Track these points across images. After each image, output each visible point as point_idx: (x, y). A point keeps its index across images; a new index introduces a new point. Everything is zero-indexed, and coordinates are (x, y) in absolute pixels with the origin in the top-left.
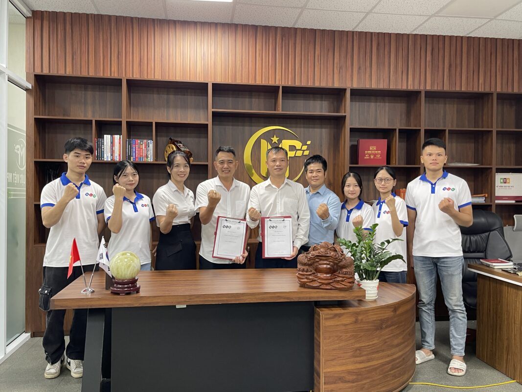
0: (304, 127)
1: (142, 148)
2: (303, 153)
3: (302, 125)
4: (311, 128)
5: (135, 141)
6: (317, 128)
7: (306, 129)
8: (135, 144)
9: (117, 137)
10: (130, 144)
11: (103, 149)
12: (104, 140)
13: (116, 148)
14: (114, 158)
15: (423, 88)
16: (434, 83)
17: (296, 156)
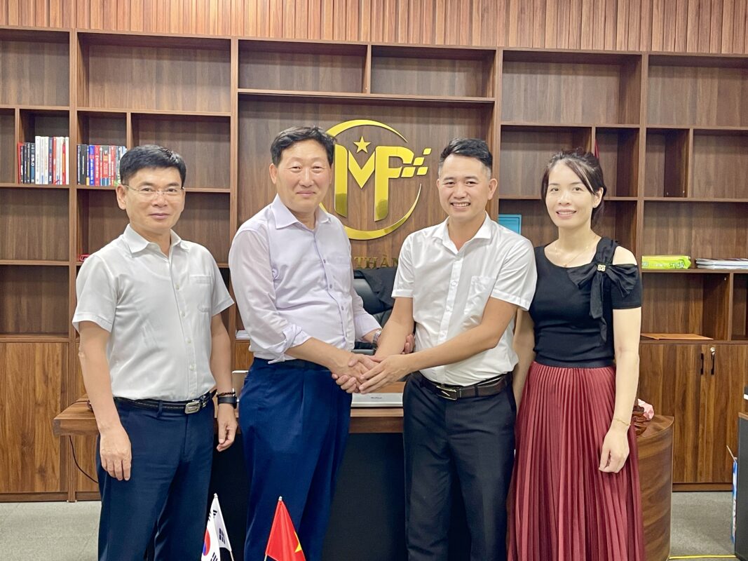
0: (418, 122)
1: (107, 162)
2: (416, 171)
3: (415, 119)
4: (432, 123)
5: (94, 148)
6: (444, 123)
7: (422, 126)
8: (94, 154)
9: (59, 140)
10: (84, 153)
11: (34, 162)
12: (35, 147)
13: (58, 161)
14: (55, 179)
15: (645, 50)
16: (667, 41)
17: (402, 176)
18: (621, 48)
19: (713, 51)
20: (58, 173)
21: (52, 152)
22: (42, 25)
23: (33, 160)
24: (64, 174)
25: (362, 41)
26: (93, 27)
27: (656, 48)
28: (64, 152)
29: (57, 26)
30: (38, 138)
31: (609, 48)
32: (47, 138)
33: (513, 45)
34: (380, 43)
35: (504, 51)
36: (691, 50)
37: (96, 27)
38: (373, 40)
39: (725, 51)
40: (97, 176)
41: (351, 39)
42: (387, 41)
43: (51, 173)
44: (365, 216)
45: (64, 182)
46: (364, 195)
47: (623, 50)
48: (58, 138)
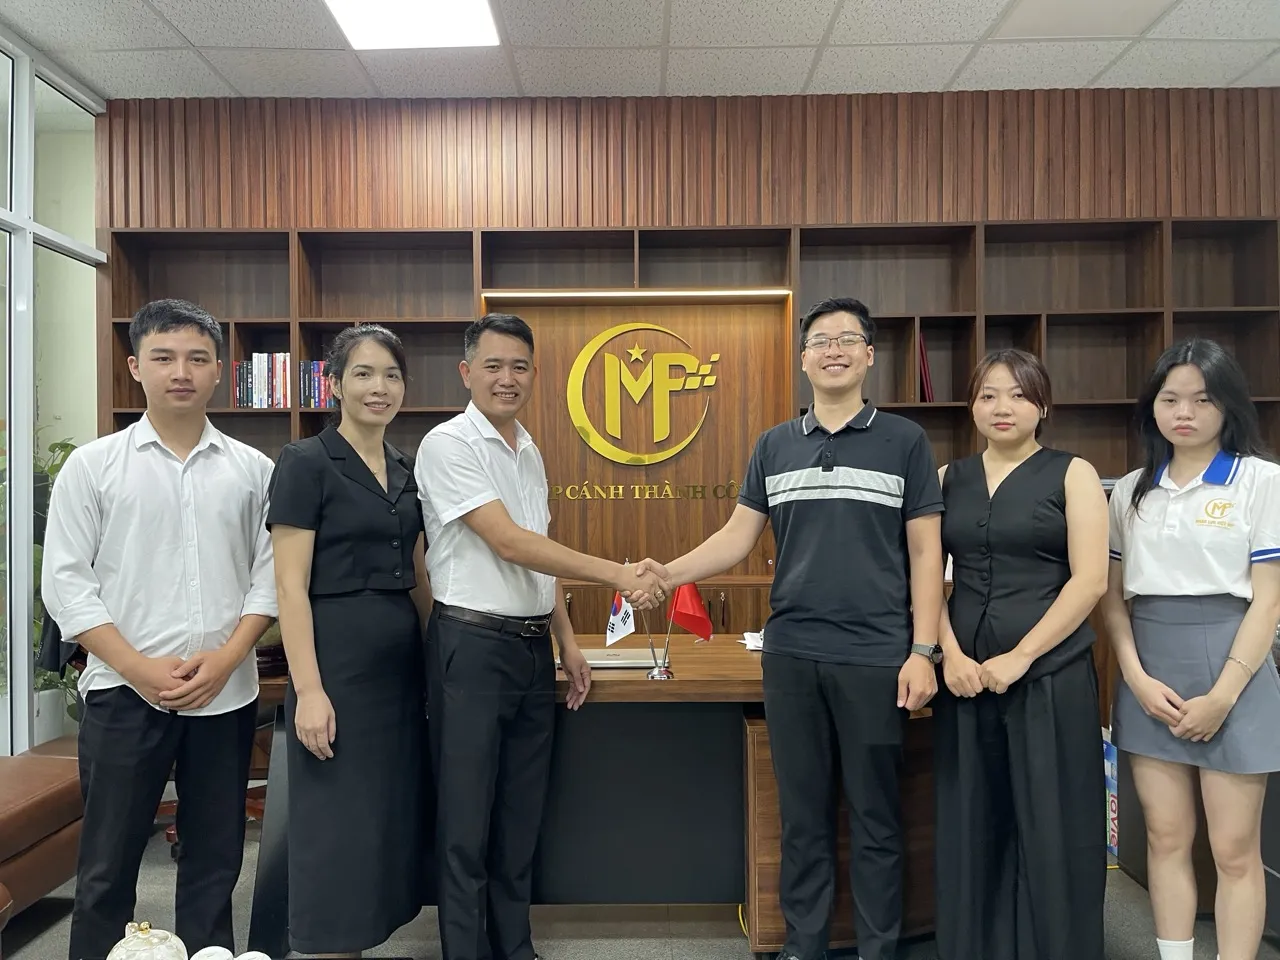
0: (704, 324)
2: (702, 382)
3: (699, 319)
4: (721, 324)
6: (735, 324)
7: (708, 328)
9: (280, 357)
10: (308, 371)
11: (251, 383)
12: (252, 365)
13: (278, 381)
14: (275, 402)
15: (979, 219)
16: (1008, 205)
17: (686, 388)
18: (949, 219)
19: (1070, 216)
20: (279, 395)
21: (271, 370)
22: (259, 226)
23: (250, 380)
24: (285, 396)
25: (629, 225)
26: (314, 226)
27: (994, 217)
28: (285, 370)
29: (274, 226)
30: (255, 355)
31: (933, 220)
32: (266, 355)
33: (812, 221)
34: (649, 227)
35: (801, 230)
36: (1040, 216)
37: (319, 225)
38: (641, 224)
39: (1085, 215)
40: (322, 397)
41: (615, 224)
42: (658, 224)
43: (271, 395)
44: (643, 436)
45: (285, 405)
46: (642, 412)
47: (951, 220)
48: (278, 355)
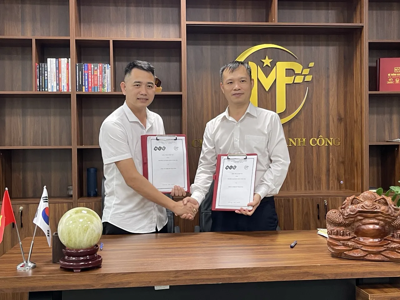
0: (305, 45)
1: (97, 75)
3: (302, 43)
4: (314, 45)
5: (88, 66)
6: (322, 45)
7: (307, 48)
8: (88, 70)
9: (64, 61)
10: (81, 69)
12: (47, 66)
13: (63, 76)
14: (61, 88)
17: (294, 82)
20: (64, 83)
23: (46, 75)
24: (68, 85)
28: (68, 69)
30: (49, 59)
32: (54, 59)
40: (90, 85)
43: (58, 84)
45: (68, 90)
46: (269, 96)
48: (62, 59)
